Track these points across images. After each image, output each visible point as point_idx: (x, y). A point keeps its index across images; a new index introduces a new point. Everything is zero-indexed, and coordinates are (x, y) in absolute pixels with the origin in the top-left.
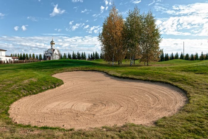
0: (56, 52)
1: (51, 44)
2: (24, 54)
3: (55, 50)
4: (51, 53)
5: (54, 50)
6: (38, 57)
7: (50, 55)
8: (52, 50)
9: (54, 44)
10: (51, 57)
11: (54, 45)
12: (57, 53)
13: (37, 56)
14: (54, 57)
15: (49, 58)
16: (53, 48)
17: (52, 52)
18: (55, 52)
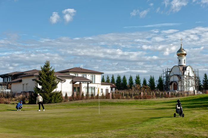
0: (189, 72)
1: (178, 55)
2: (119, 78)
3: (188, 69)
4: (178, 76)
5: (185, 69)
6: (148, 83)
7: (176, 79)
8: (181, 68)
9: (185, 55)
10: (179, 84)
11: (184, 58)
12: (192, 75)
13: (145, 82)
14: (185, 84)
15: (174, 84)
16: (183, 64)
17: (181, 74)
18: (186, 73)
